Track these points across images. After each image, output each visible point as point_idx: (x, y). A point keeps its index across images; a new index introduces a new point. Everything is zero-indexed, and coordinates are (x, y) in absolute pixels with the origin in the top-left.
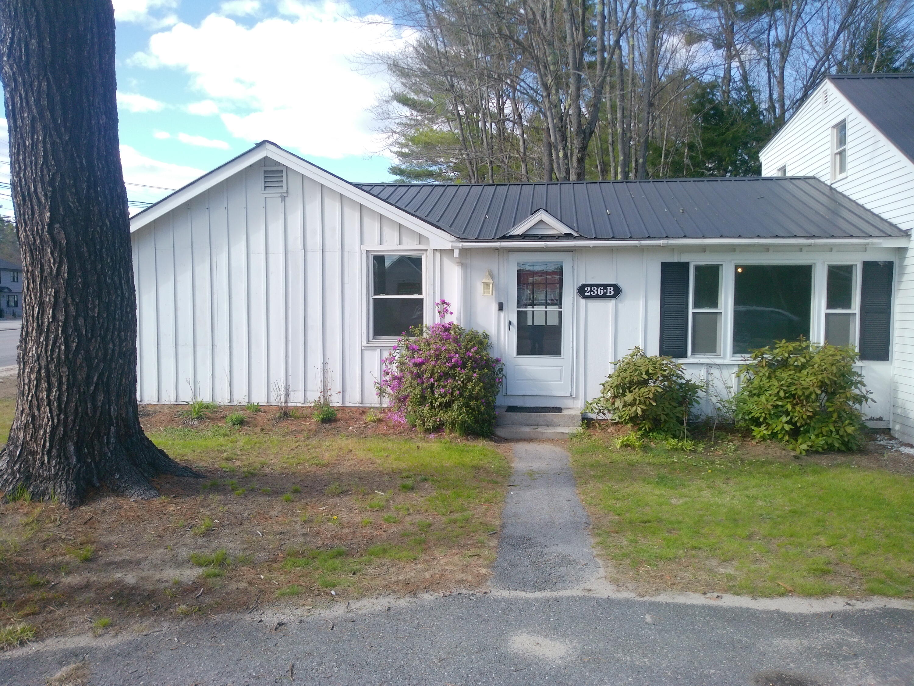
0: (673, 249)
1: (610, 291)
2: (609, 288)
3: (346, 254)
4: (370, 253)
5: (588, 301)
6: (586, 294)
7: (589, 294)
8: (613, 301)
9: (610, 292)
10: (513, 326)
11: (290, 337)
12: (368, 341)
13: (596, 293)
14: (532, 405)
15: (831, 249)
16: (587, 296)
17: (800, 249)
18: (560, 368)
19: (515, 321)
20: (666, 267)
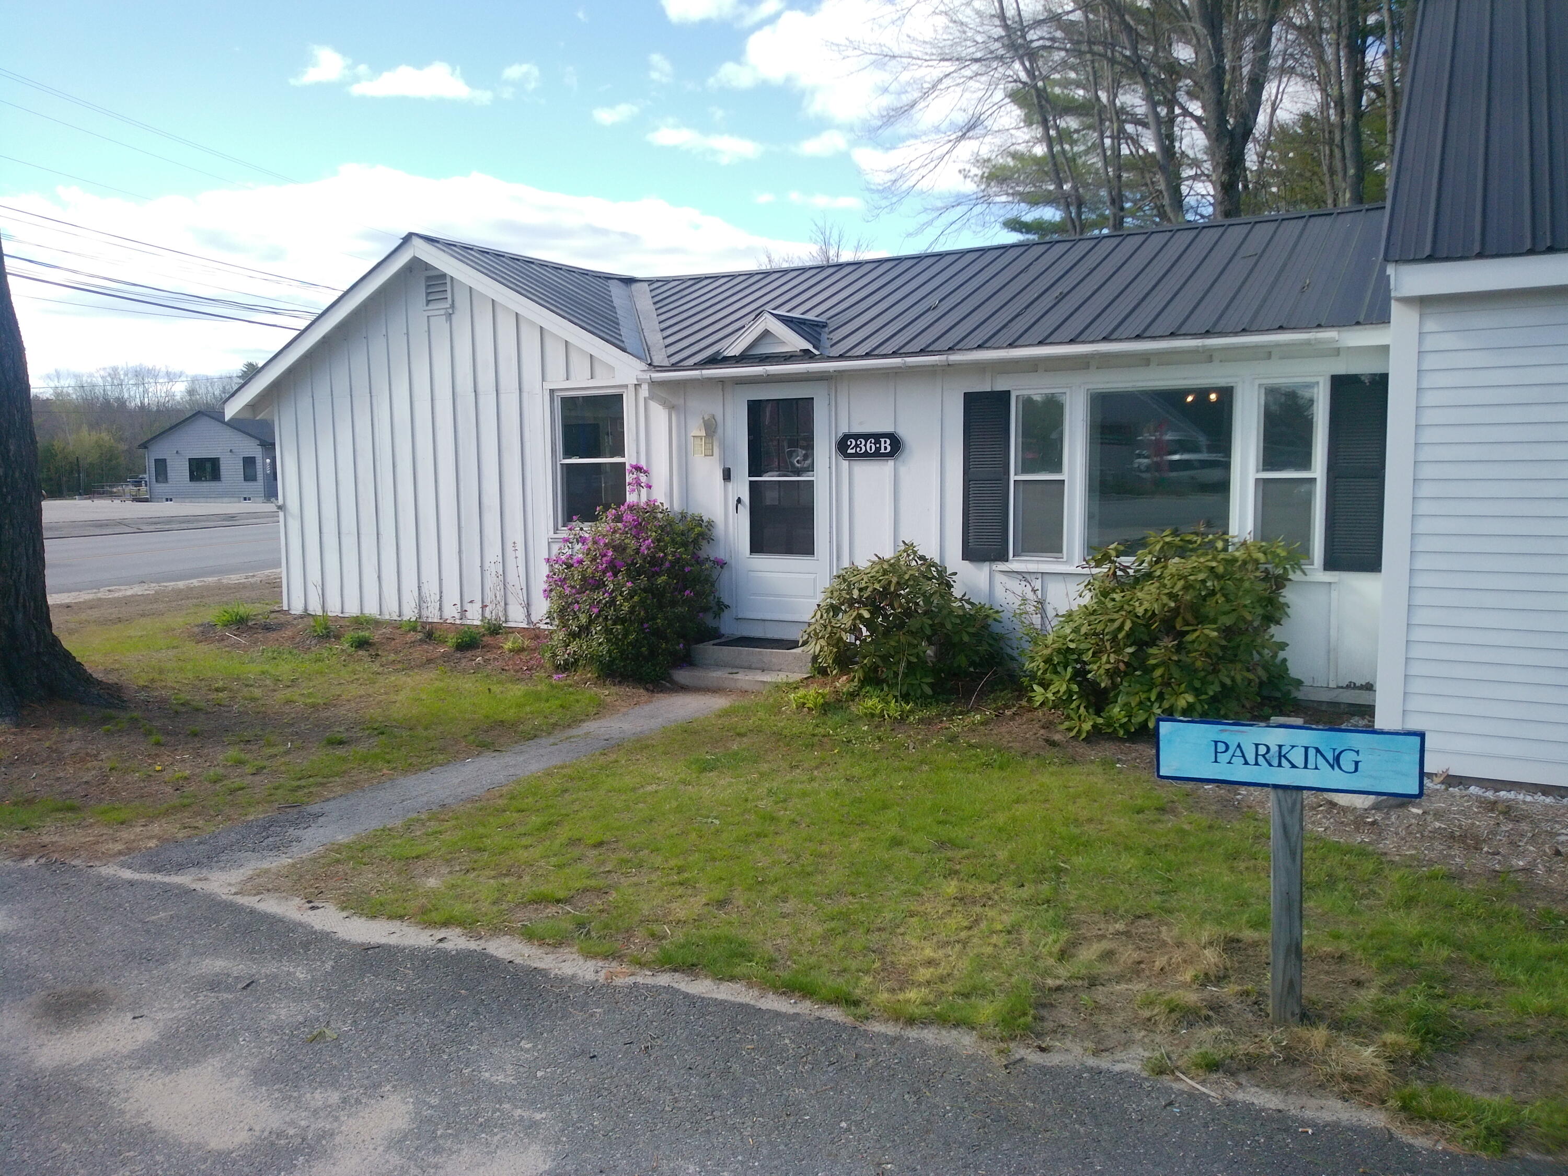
0: (981, 368)
1: (886, 445)
2: (883, 440)
3: (525, 395)
4: (556, 394)
5: (852, 462)
6: (849, 451)
7: (853, 451)
8: (891, 463)
9: (886, 448)
10: (744, 506)
11: (463, 524)
12: (556, 530)
13: (863, 450)
14: (777, 636)
15: (1267, 353)
16: (851, 455)
17: (1208, 356)
18: (813, 576)
19: (746, 499)
20: (971, 400)
